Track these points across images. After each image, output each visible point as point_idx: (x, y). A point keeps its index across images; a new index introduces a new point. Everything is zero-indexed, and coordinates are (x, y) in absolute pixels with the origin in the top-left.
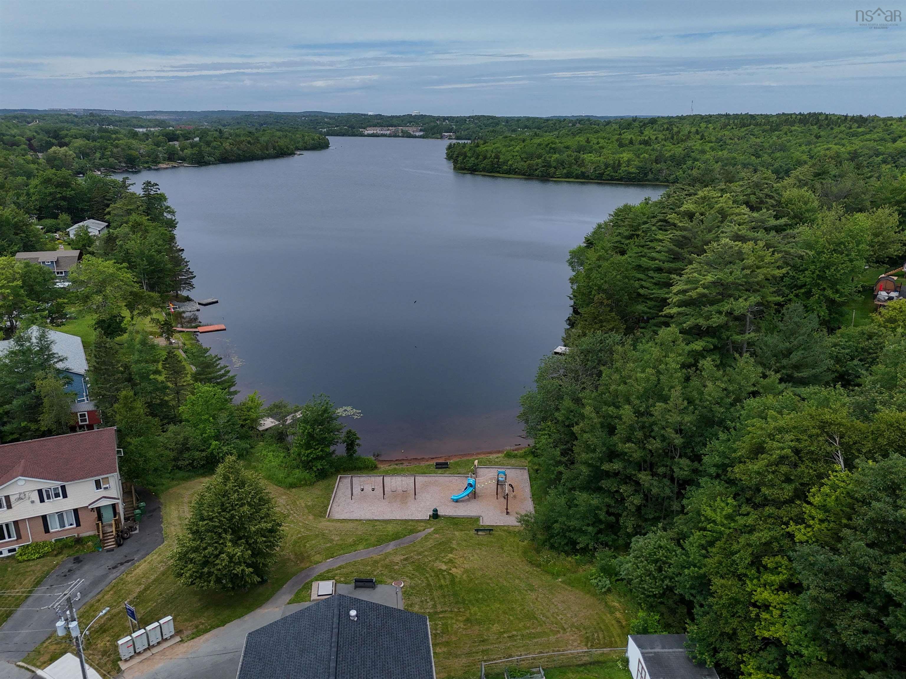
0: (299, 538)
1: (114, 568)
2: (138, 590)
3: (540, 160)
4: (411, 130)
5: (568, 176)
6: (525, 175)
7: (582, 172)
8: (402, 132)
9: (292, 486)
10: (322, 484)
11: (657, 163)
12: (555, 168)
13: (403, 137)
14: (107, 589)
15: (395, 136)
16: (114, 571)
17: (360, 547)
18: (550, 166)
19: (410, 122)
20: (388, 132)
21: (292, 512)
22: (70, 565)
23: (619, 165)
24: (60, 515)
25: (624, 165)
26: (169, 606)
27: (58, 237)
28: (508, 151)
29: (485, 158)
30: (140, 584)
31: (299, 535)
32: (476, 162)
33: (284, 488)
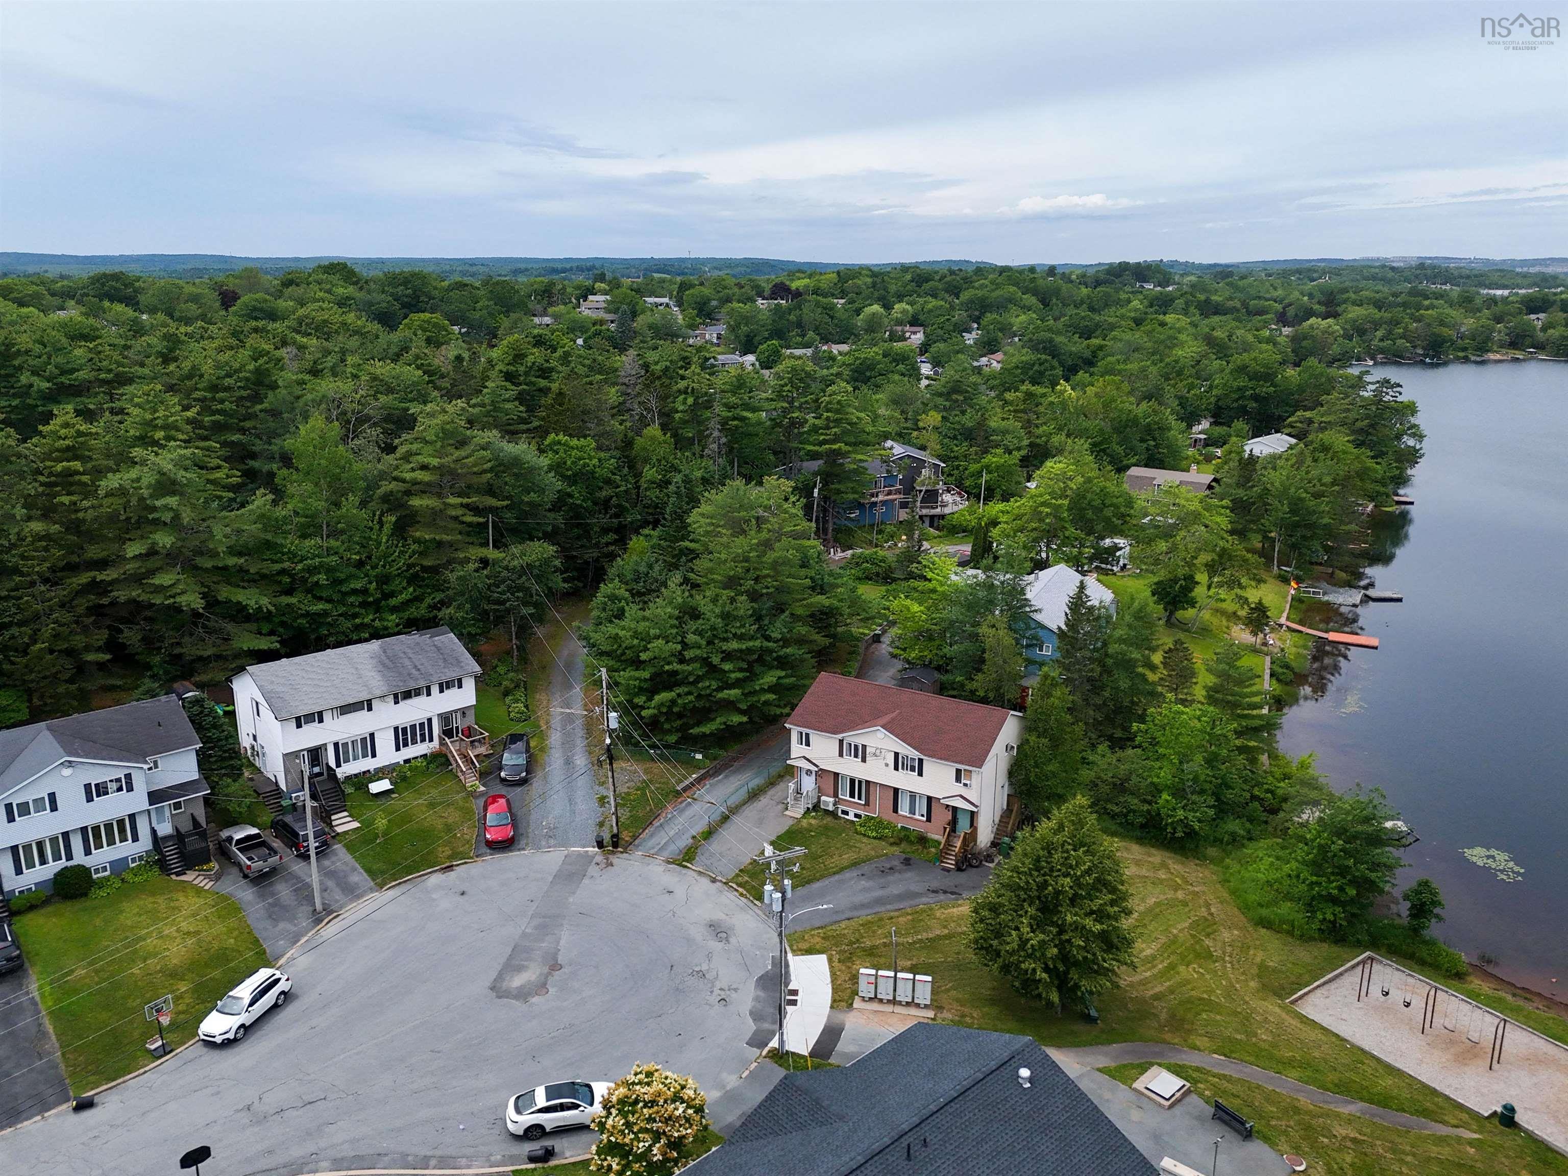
0: (1201, 999)
1: (933, 892)
2: (938, 932)
9: (1264, 923)
10: (1325, 949)
14: (909, 910)
16: (933, 895)
17: (1295, 1073)
21: (1227, 958)
22: (896, 863)
24: (913, 796)
26: (955, 973)
27: (1219, 454)
30: (945, 927)
31: (1205, 996)
33: (1250, 920)
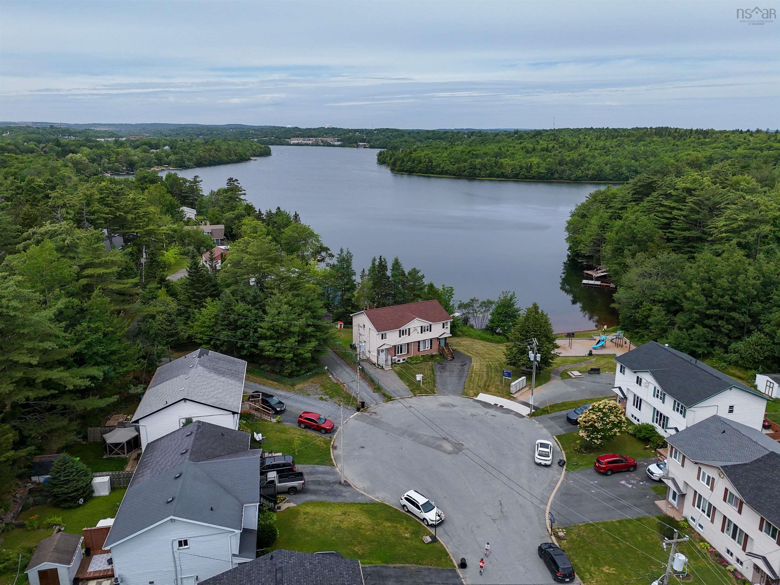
3: (466, 164)
4: (329, 140)
5: (490, 175)
6: (455, 175)
7: (502, 172)
8: (322, 142)
11: (560, 166)
12: (479, 169)
13: (324, 146)
15: (317, 145)
16: (464, 367)
18: (475, 168)
19: (326, 134)
20: (311, 142)
22: (439, 365)
23: (531, 167)
25: (535, 167)
28: (437, 157)
29: (420, 162)
32: (413, 165)
